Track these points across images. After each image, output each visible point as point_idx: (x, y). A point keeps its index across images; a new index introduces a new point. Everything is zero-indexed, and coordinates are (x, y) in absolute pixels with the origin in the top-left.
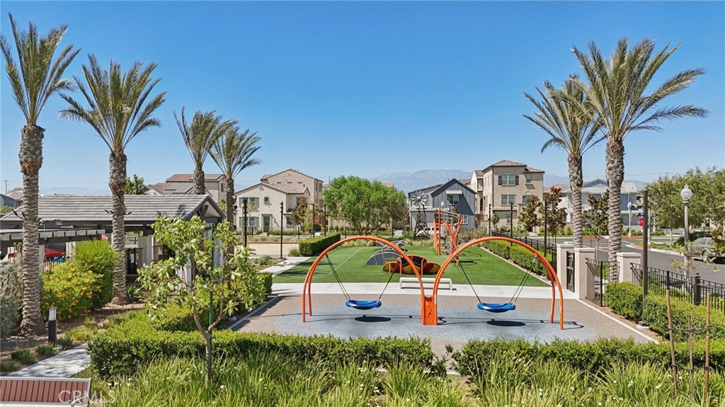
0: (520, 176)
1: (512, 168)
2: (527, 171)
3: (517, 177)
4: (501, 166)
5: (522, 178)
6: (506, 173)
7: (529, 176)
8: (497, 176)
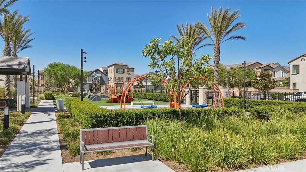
0: (125, 69)
1: (122, 66)
2: (128, 68)
3: (124, 70)
4: (117, 65)
5: (126, 70)
6: (120, 68)
7: (128, 69)
8: (116, 69)
